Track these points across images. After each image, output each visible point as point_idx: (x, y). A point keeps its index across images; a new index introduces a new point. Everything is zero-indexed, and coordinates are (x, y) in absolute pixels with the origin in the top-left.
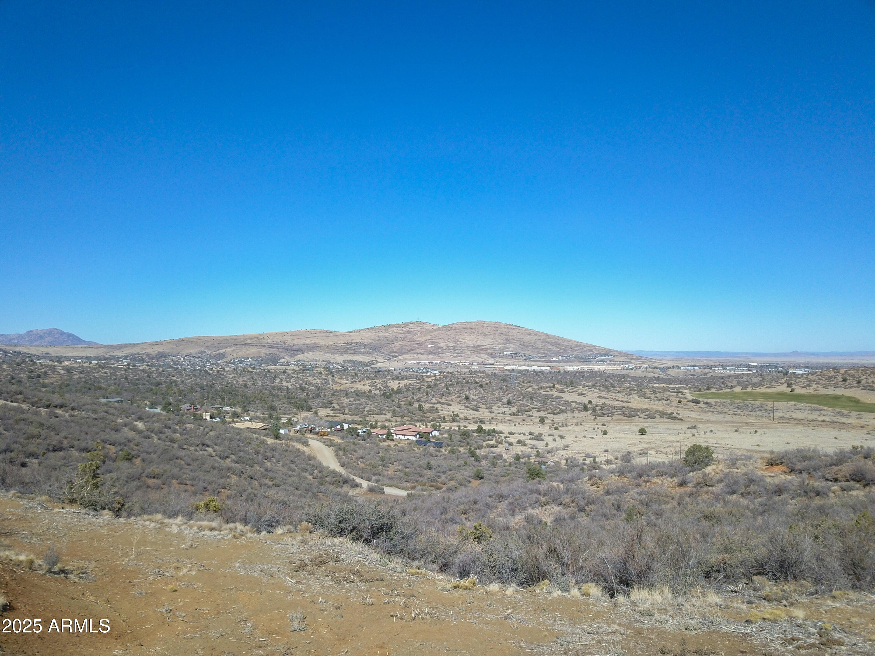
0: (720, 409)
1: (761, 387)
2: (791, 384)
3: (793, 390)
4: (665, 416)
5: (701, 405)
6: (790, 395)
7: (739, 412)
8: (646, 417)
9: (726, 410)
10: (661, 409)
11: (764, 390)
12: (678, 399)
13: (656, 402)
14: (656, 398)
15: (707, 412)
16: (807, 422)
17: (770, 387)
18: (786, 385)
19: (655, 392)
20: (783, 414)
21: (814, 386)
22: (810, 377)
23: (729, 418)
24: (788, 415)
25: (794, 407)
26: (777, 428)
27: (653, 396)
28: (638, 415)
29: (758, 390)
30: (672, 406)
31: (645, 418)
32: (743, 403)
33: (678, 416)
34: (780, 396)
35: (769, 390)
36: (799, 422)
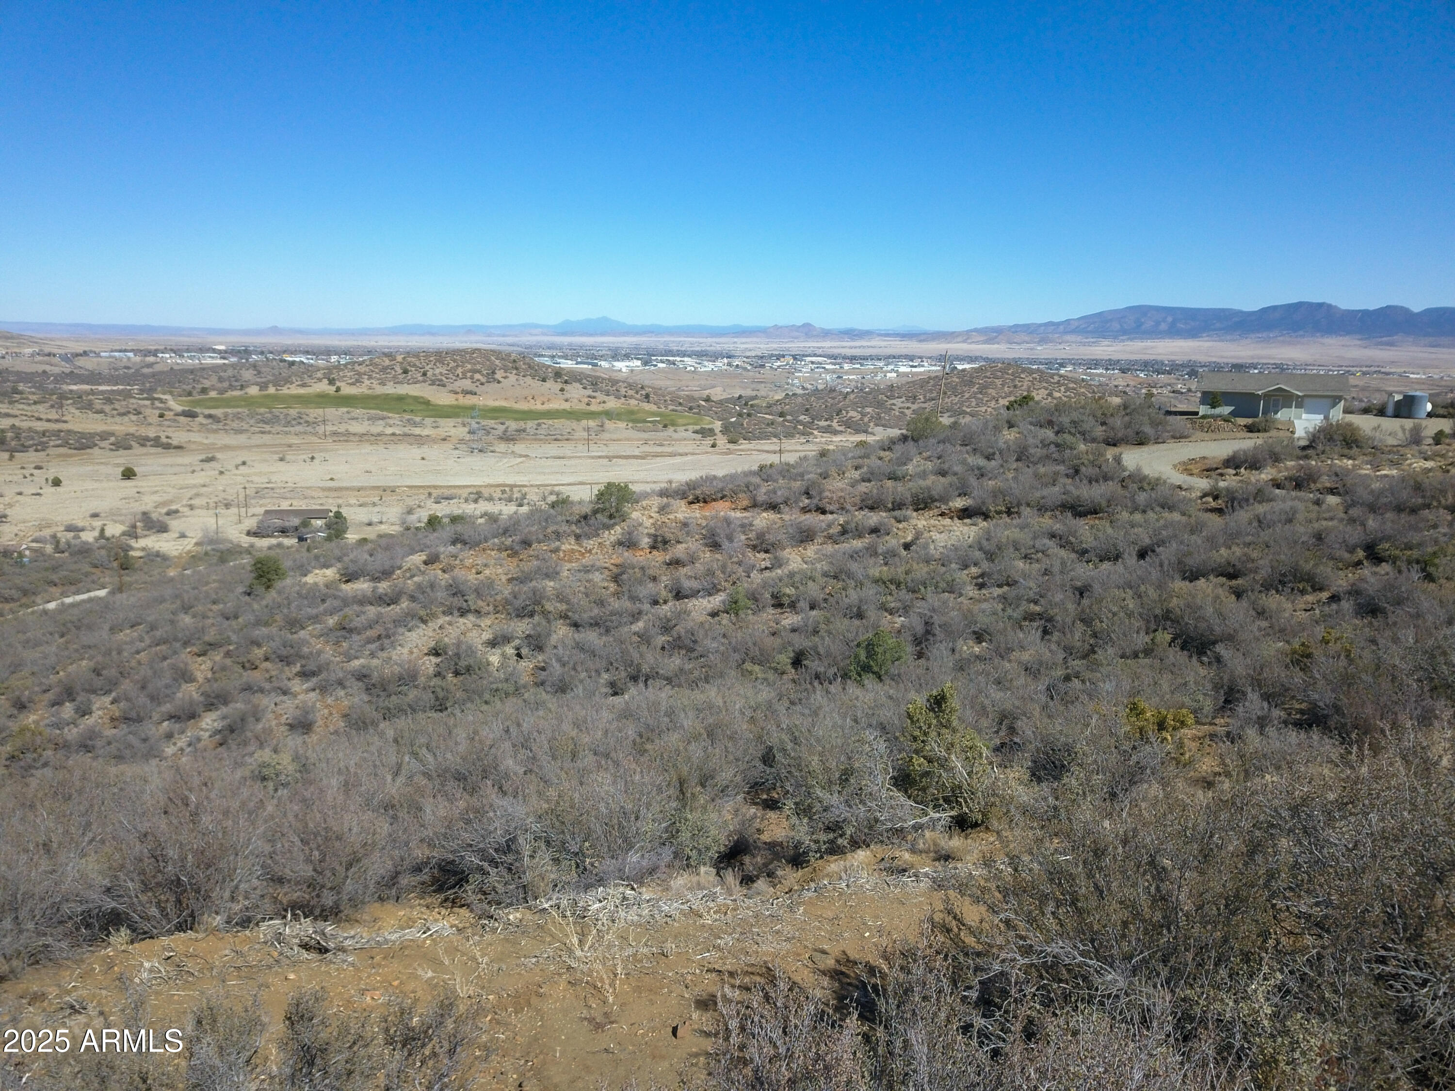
0: (235, 425)
1: (288, 385)
2: (334, 379)
3: (338, 390)
4: (149, 443)
5: (200, 419)
6: (336, 397)
7: (267, 428)
8: (113, 447)
9: (246, 427)
10: (132, 430)
11: (294, 390)
12: (157, 412)
13: (118, 419)
14: (115, 412)
15: (216, 431)
16: (373, 438)
17: (304, 385)
18: (326, 381)
19: (109, 401)
20: (335, 428)
21: (367, 382)
22: (357, 367)
23: (257, 439)
24: (342, 428)
25: (346, 416)
26: (337, 450)
27: (107, 408)
28: (96, 445)
29: (285, 391)
30: (150, 424)
31: (112, 450)
32: (270, 413)
33: (170, 441)
34: (322, 400)
35: (302, 391)
36: (363, 437)
